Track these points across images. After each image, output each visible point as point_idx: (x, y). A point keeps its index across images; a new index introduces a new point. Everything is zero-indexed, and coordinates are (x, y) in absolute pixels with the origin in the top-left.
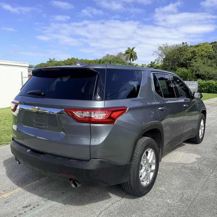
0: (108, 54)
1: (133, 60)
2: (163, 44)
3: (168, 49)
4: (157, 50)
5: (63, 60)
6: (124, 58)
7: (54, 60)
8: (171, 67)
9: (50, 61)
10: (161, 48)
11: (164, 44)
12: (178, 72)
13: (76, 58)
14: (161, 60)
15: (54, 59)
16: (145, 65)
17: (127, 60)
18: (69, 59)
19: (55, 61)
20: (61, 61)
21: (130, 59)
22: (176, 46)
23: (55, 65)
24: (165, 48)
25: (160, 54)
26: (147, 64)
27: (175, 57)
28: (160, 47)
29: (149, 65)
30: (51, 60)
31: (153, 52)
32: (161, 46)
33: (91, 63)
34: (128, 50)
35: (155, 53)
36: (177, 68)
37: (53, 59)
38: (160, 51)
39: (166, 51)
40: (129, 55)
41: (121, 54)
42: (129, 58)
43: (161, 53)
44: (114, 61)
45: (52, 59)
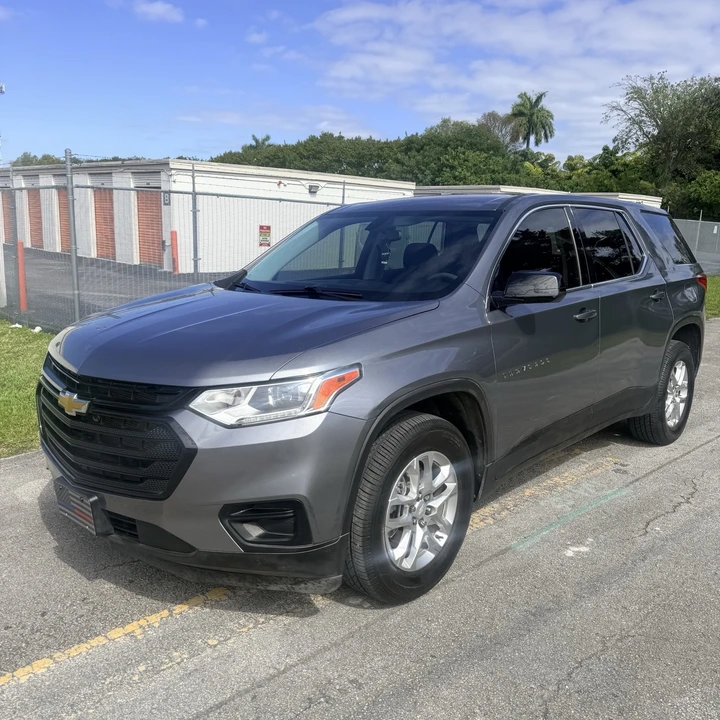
0: (447, 117)
1: (537, 143)
2: (647, 76)
3: (666, 97)
4: (622, 101)
5: (294, 143)
6: (503, 135)
7: (267, 143)
8: (672, 169)
9: (254, 143)
10: (637, 94)
11: (652, 78)
12: (701, 185)
13: (336, 135)
14: (637, 140)
15: (268, 138)
16: (581, 158)
17: (514, 139)
18: (312, 139)
19: (270, 146)
20: (286, 146)
21: (526, 138)
22: (701, 84)
23: (266, 157)
24: (656, 92)
25: (632, 114)
26: (588, 158)
27: (691, 129)
28: (633, 88)
29: (595, 159)
30: (257, 141)
31: (605, 110)
32: (640, 84)
33: (387, 150)
34: (523, 105)
35: (616, 112)
36: (699, 173)
37: (264, 137)
38: (635, 104)
39: (658, 103)
40: (524, 120)
41: (492, 116)
42: (523, 131)
43: (637, 112)
44: (459, 143)
45: (260, 138)
